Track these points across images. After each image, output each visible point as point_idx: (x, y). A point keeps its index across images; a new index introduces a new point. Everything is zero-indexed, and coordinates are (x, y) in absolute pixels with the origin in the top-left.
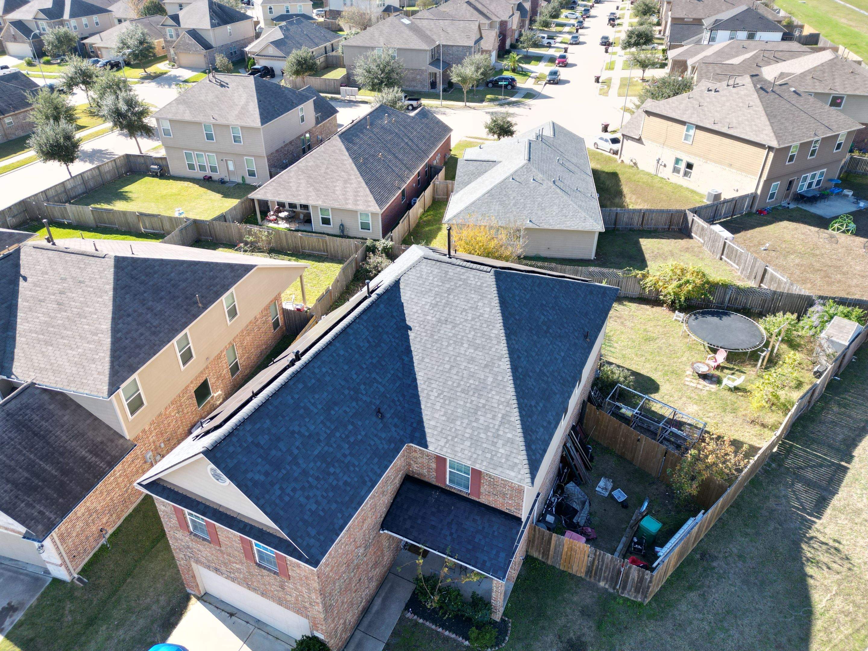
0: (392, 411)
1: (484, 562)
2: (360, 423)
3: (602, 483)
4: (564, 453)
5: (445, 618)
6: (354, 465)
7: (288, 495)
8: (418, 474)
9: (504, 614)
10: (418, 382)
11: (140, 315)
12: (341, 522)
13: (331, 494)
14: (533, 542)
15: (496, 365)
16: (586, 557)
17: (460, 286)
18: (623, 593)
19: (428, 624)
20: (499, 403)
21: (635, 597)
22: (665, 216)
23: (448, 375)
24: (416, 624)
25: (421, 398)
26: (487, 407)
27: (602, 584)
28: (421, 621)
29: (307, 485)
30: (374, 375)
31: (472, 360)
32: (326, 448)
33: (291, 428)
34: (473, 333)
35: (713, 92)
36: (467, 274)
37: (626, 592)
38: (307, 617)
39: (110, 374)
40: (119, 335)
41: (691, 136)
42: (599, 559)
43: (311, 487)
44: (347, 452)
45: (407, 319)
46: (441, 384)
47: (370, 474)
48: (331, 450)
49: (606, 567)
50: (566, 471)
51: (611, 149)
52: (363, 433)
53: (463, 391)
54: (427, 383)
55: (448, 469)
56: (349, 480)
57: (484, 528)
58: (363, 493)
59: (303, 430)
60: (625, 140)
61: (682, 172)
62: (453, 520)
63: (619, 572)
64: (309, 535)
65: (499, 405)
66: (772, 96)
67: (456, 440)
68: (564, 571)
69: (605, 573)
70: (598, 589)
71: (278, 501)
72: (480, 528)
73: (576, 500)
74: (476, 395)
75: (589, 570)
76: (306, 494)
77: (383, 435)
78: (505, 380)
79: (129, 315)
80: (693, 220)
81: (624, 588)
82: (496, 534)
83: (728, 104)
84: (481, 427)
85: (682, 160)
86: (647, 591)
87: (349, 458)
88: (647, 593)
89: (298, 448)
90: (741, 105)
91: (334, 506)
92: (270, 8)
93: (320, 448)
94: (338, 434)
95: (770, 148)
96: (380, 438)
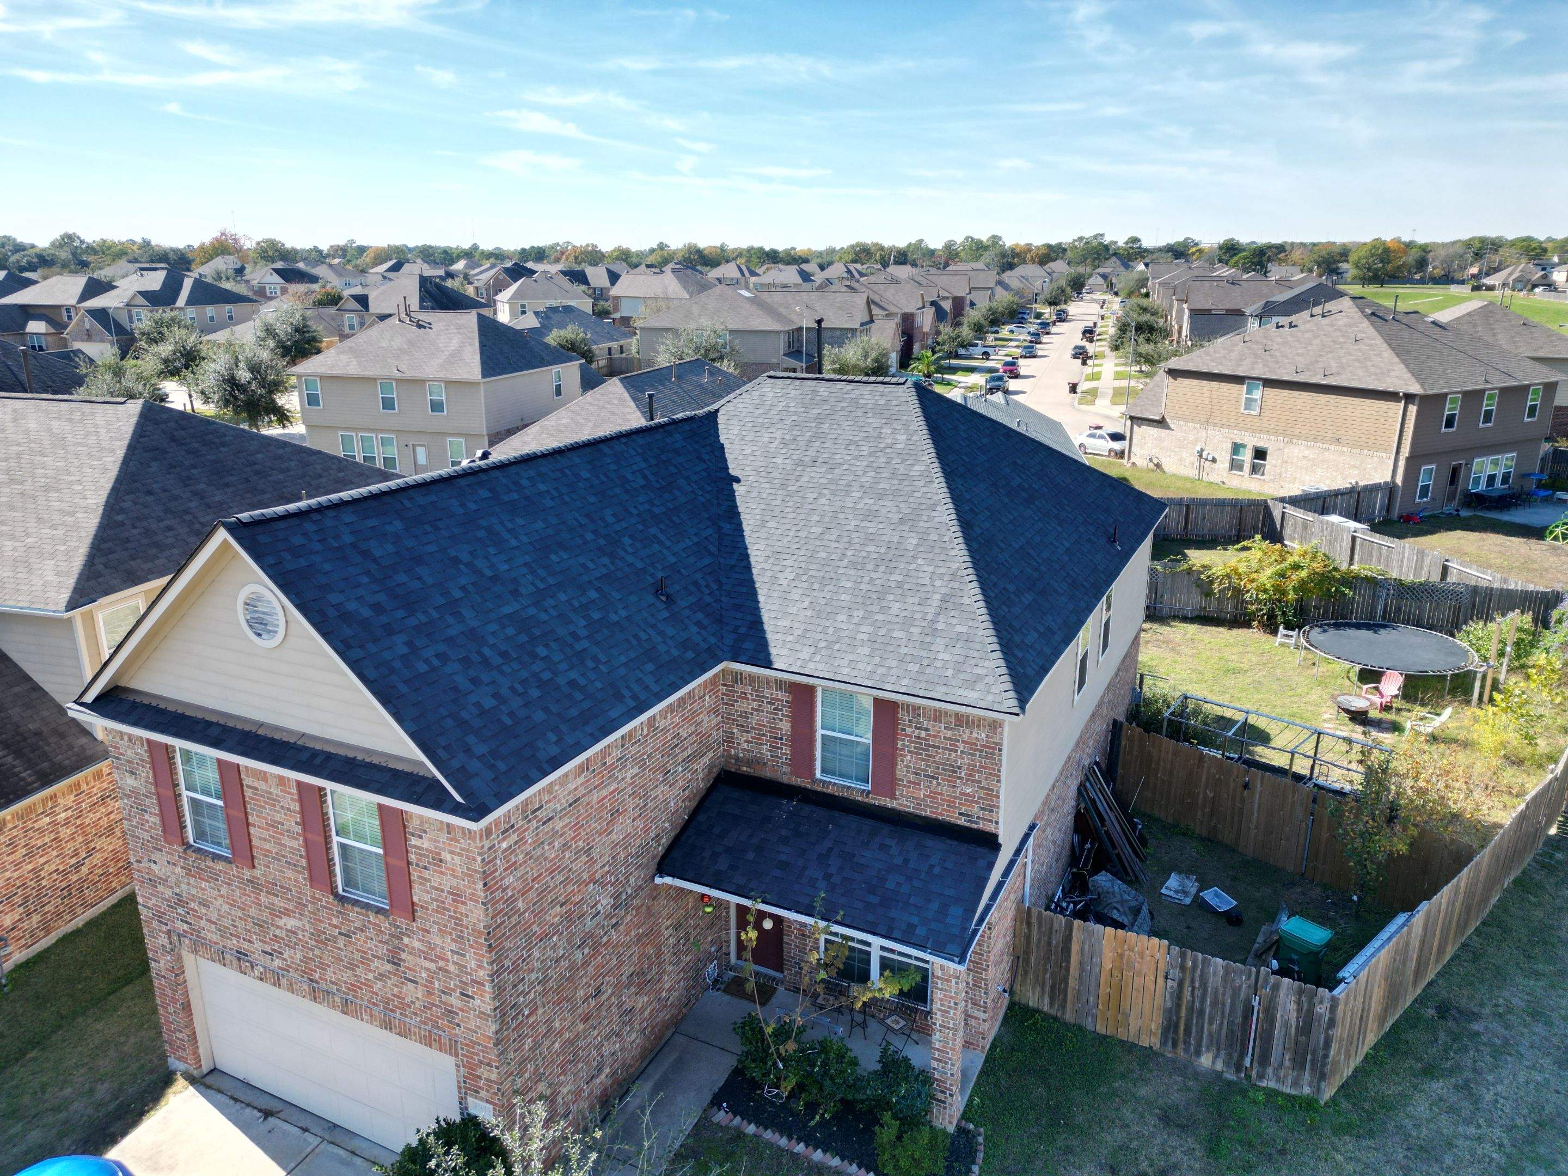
0: (692, 599)
1: (911, 927)
2: (617, 596)
3: (1173, 882)
4: (1083, 805)
5: (812, 1123)
6: (595, 659)
7: (426, 661)
8: (749, 763)
9: (965, 1116)
10: (753, 560)
11: (176, 498)
12: (554, 750)
13: (535, 693)
14: (1027, 961)
15: (925, 518)
16: (1161, 981)
17: (843, 409)
18: (1261, 1077)
19: (768, 1135)
20: (933, 576)
21: (1295, 1084)
22: (1228, 512)
23: (818, 543)
24: (739, 1135)
25: (757, 585)
26: (906, 586)
27: (1205, 1060)
28: (751, 1129)
29: (476, 658)
30: (654, 530)
31: (871, 515)
32: (532, 611)
33: (452, 553)
34: (872, 474)
35: (1287, 329)
36: (856, 392)
37: (1270, 1070)
38: (452, 1048)
39: (81, 574)
40: (120, 518)
41: (1255, 400)
42: (1193, 981)
43: (485, 662)
44: (583, 633)
45: (731, 466)
46: (803, 558)
47: (636, 688)
48: (543, 616)
49: (1214, 1004)
50: (1088, 846)
51: (1110, 451)
52: (624, 613)
53: (853, 565)
54: (771, 560)
55: (819, 732)
56: (582, 681)
57: (906, 861)
58: (614, 714)
59: (480, 564)
60: (1135, 427)
61: (1247, 467)
62: (830, 850)
63: (1248, 1010)
64: (468, 750)
65: (932, 579)
66: (1396, 326)
67: (837, 647)
68: (1105, 1037)
69: (1210, 1024)
70: (1197, 1075)
71: (397, 664)
72: (898, 861)
73: (1119, 906)
74: (882, 569)
75: (1170, 1020)
76: (472, 673)
77: (670, 631)
78: (946, 539)
79: (150, 493)
80: (1283, 514)
81: (1264, 1059)
82: (937, 870)
83: (1317, 341)
84: (894, 619)
85: (1244, 446)
86: (1326, 1056)
87: (585, 644)
88: (1324, 1065)
89: (463, 588)
90: (1341, 340)
91: (539, 716)
92: (523, 306)
93: (517, 606)
94: (563, 597)
95: (1409, 398)
96: (661, 633)
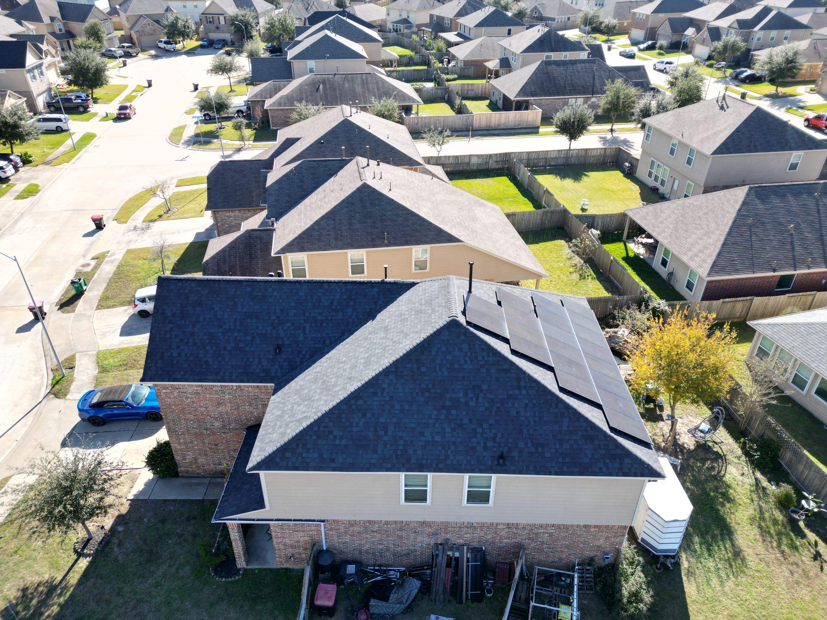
0: (291, 357)
2: (258, 342)
6: (224, 359)
10: (326, 355)
11: (341, 224)
12: (179, 377)
13: (192, 359)
23: (336, 364)
25: (312, 366)
29: (186, 340)
30: (307, 325)
31: (353, 367)
33: (214, 306)
34: (380, 351)
39: (288, 244)
40: (316, 227)
43: (187, 344)
44: (229, 348)
45: (382, 312)
46: (327, 367)
47: (227, 374)
48: (222, 338)
52: (253, 349)
53: (323, 381)
56: (211, 363)
58: (209, 377)
59: (219, 313)
64: (156, 363)
67: (281, 405)
71: (162, 332)
73: (400, 594)
76: (180, 344)
77: (265, 363)
79: (334, 220)
87: (226, 352)
89: (205, 319)
91: (185, 365)
93: (216, 331)
94: (236, 334)
96: (260, 362)
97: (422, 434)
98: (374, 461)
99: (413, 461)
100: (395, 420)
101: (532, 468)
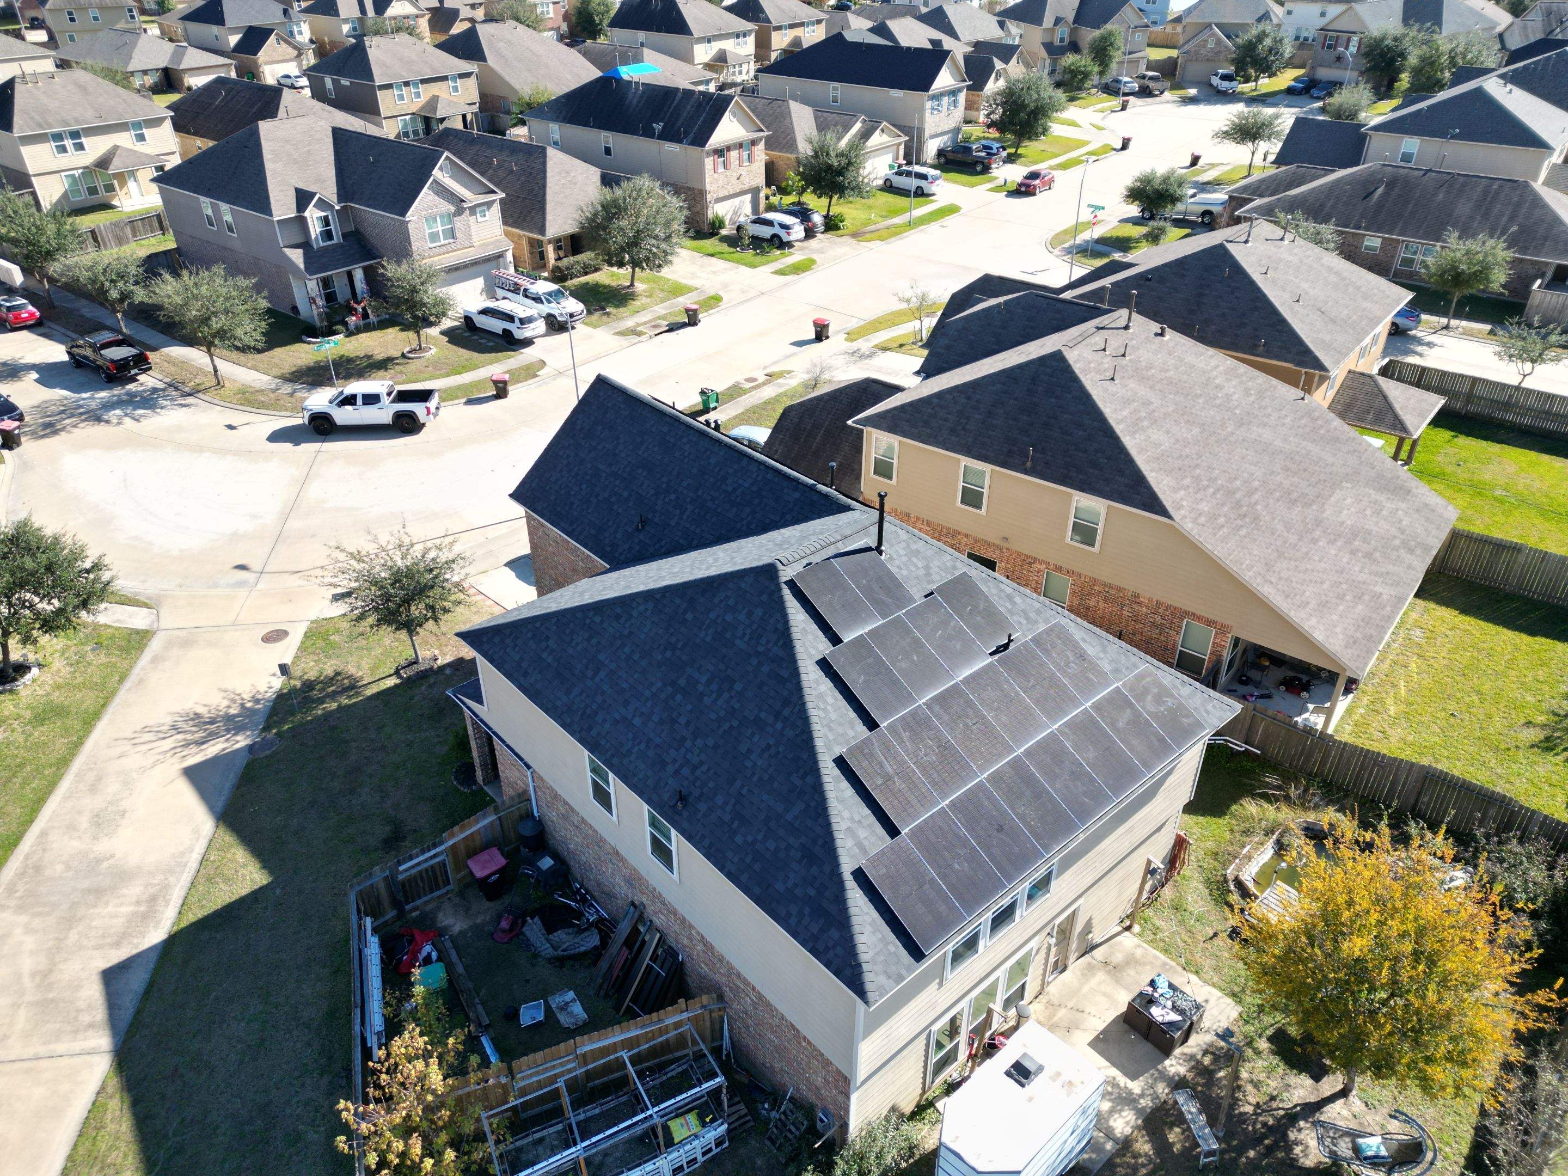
0: (647, 541)
2: (631, 504)
3: (577, 1009)
29: (572, 467)
30: (690, 507)
32: (604, 475)
44: (600, 498)
47: (580, 528)
48: (603, 480)
52: (620, 510)
56: (574, 507)
59: (621, 447)
77: (619, 535)
87: (595, 501)
89: (604, 448)
97: (626, 703)
98: (559, 703)
99: (594, 733)
100: (613, 666)
101: (706, 842)
